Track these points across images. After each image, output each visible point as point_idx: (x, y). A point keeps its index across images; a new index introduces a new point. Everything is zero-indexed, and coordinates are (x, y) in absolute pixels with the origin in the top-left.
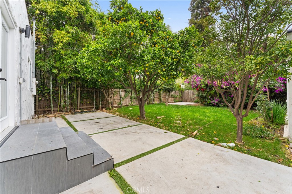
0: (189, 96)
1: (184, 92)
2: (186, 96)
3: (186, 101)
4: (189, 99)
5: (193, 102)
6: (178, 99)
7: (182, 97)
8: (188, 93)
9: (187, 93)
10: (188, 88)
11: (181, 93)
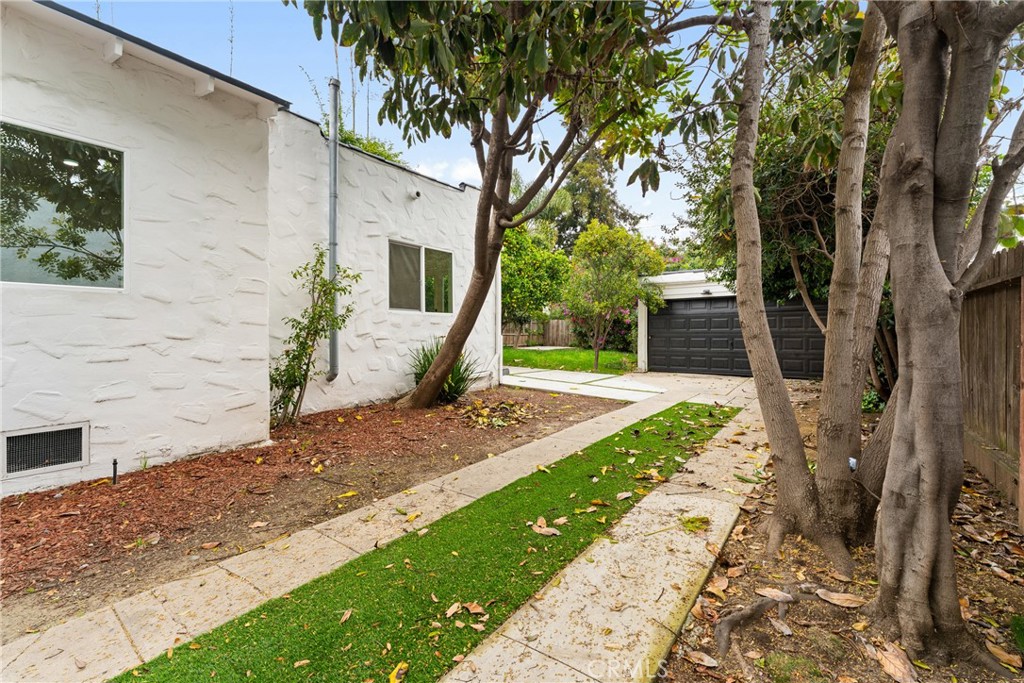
0: (560, 333)
1: (548, 322)
2: (552, 333)
3: (553, 345)
4: (560, 339)
5: (566, 345)
6: (535, 339)
7: (543, 335)
8: (558, 326)
9: (556, 325)
10: (558, 316)
11: (541, 326)
